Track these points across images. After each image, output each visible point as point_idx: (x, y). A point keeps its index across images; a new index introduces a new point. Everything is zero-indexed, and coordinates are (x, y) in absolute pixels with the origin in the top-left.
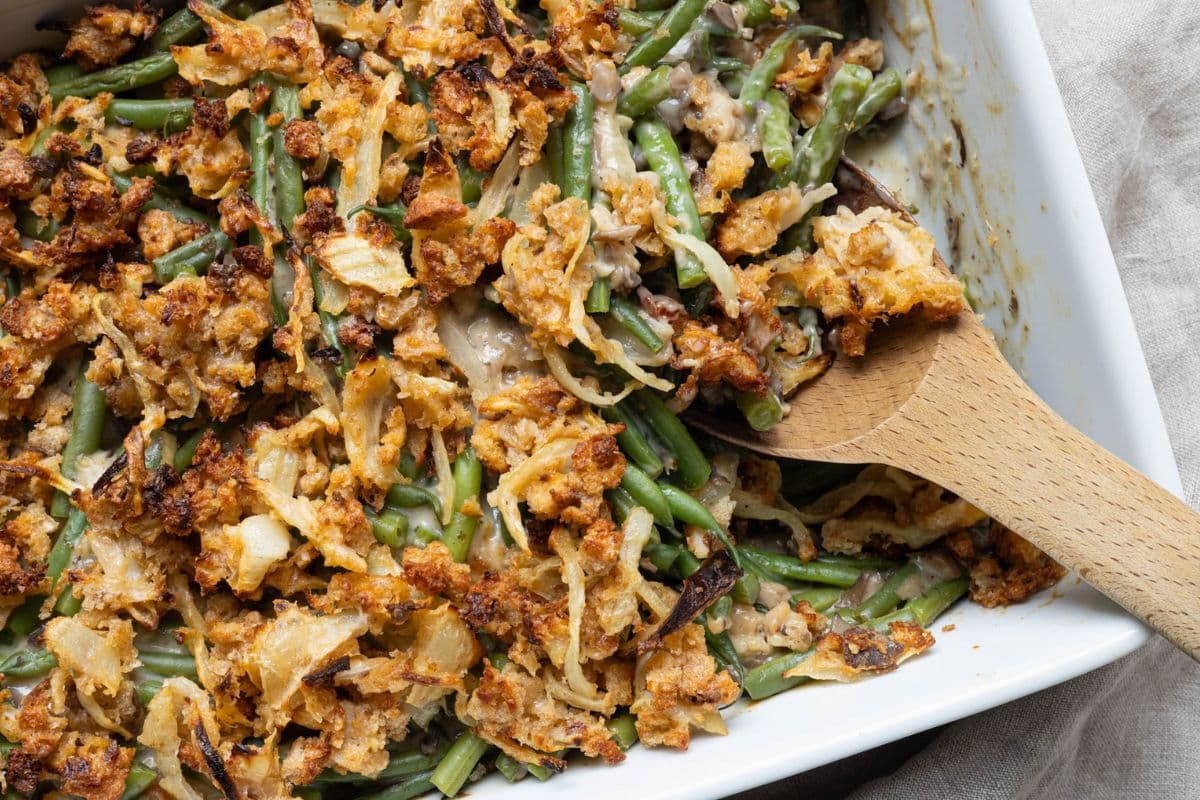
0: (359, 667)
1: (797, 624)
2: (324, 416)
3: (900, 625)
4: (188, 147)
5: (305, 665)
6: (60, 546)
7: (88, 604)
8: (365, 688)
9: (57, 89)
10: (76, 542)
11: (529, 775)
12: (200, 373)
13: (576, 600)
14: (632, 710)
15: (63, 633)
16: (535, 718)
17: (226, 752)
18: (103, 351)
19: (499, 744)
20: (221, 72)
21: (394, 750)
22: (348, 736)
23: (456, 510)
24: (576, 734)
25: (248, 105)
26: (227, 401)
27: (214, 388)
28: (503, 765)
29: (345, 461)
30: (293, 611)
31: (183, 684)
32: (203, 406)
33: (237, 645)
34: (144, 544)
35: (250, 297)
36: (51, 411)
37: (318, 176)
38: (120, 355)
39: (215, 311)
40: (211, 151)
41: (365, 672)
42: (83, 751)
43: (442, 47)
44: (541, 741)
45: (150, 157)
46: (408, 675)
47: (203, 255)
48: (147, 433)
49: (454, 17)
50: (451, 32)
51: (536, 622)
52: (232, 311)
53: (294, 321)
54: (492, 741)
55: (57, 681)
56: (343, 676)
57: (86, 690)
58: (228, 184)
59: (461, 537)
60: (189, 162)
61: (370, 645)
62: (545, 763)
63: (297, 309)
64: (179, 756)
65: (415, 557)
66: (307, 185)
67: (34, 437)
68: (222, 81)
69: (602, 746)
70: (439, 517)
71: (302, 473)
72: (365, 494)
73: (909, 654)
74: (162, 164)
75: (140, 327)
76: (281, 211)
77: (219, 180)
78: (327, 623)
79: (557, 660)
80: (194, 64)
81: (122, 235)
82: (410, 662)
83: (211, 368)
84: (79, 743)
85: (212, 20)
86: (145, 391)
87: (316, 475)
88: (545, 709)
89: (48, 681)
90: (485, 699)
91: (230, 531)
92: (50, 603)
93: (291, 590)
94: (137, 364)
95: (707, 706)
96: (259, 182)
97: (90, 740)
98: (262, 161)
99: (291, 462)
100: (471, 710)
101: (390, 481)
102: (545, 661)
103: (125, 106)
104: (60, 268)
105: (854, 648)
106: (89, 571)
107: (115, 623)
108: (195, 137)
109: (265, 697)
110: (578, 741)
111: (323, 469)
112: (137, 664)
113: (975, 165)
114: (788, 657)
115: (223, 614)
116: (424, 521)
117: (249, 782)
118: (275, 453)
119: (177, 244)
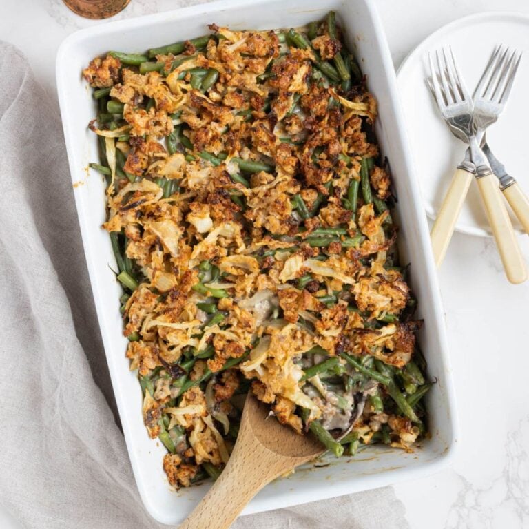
0: (161, 254)
1: (163, 396)
2: (242, 248)
3: (159, 428)
4: (336, 208)
5: (163, 236)
6: (208, 156)
7: (188, 166)
8: (154, 254)
9: (365, 162)
10: (210, 162)
11: (122, 305)
12: (260, 209)
13: (176, 326)
14: (141, 341)
15: (179, 159)
16: (140, 309)
17: (137, 208)
18: (271, 177)
19: (132, 296)
20: (363, 220)
21: (134, 261)
22: (139, 247)
23: (209, 289)
24: (134, 322)
25: (350, 228)
26: (250, 216)
27: (254, 213)
28: (126, 297)
29: (228, 254)
30: (181, 233)
31: (161, 194)
32: (250, 208)
33: (171, 214)
34: (206, 185)
35: (282, 229)
36: (254, 155)
37: (323, 251)
38: (269, 183)
39: (278, 217)
40: (334, 215)
41: (158, 255)
42: (142, 160)
43: (361, 297)
44: (132, 311)
45: (334, 195)
46: (156, 269)
47: (301, 209)
48: (242, 190)
49: (371, 301)
50: (367, 300)
51: (170, 312)
52: (278, 222)
53: (274, 242)
54: (134, 294)
55: (163, 155)
56: (157, 247)
57: (160, 164)
58: (323, 221)
59: (200, 289)
60: (331, 208)
61: (167, 257)
62: (125, 312)
63: (278, 243)
64: (138, 191)
65: (194, 275)
66: (320, 248)
67: (246, 149)
68: (360, 219)
69: (129, 330)
70: (207, 282)
71: (225, 238)
72: (217, 259)
73: (150, 430)
74: (332, 199)
75: (276, 192)
76: (312, 238)
77: (324, 218)
78: (176, 243)
79: (159, 318)
80: (367, 211)
81: (309, 184)
82: (160, 270)
83: (261, 213)
84: (144, 159)
85: (381, 218)
86: (256, 190)
87: (224, 242)
88: (142, 313)
89: (165, 152)
90: (147, 294)
91: (208, 215)
92: (190, 152)
93: (188, 232)
94: (265, 188)
95: (139, 365)
96: (323, 231)
97: (145, 163)
98: (330, 233)
99: (229, 235)
100: (144, 289)
101: (221, 269)
102: (158, 314)
103: (356, 184)
104: (301, 161)
105: (153, 412)
106: (200, 166)
107: (181, 174)
108: (339, 211)
109: (154, 222)
110: (132, 322)
111: (226, 245)
112: (168, 180)
113: (313, 470)
114: (153, 390)
115: (183, 207)
116: (207, 277)
117: (127, 214)
118: (232, 230)
119: (306, 202)
